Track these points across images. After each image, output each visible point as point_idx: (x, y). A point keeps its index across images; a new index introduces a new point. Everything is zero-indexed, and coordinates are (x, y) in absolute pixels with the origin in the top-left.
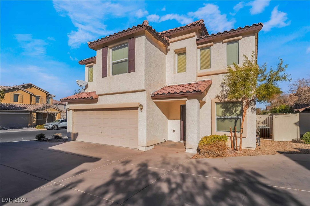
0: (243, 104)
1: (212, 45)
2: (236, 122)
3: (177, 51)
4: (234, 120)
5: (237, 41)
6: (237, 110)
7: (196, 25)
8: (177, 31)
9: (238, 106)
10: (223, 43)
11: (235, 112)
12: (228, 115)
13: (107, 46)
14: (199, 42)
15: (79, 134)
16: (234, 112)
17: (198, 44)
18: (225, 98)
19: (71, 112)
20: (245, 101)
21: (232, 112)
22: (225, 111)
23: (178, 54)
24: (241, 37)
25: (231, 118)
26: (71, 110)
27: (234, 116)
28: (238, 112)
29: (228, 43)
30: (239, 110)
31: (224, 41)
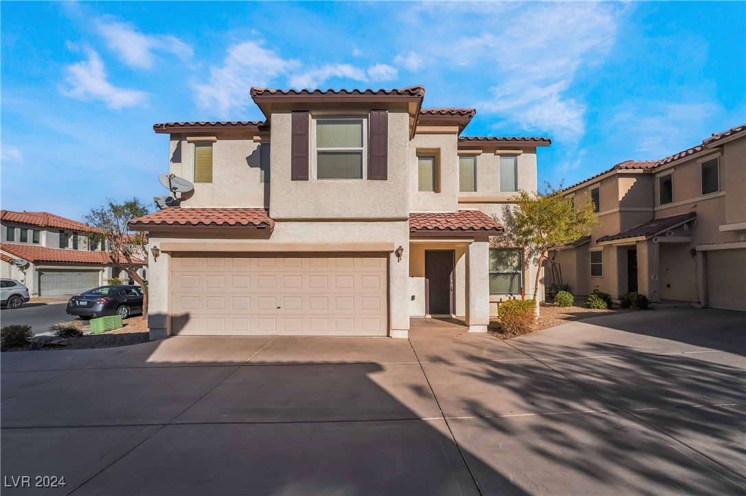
0: (525, 253)
1: (479, 154)
2: (512, 280)
3: (420, 151)
4: (509, 277)
5: (515, 155)
6: (514, 262)
7: (463, 115)
8: (429, 115)
9: (515, 255)
10: (495, 155)
11: (511, 265)
12: (502, 270)
13: (308, 111)
14: (461, 144)
15: (192, 316)
16: (509, 264)
17: (459, 148)
18: (499, 242)
19: (164, 258)
20: (528, 247)
21: (507, 264)
22: (496, 262)
23: (419, 157)
24: (521, 151)
25: (508, 273)
26: (162, 252)
27: (510, 270)
28: (515, 264)
29: (501, 155)
30: (516, 261)
31: (498, 151)
